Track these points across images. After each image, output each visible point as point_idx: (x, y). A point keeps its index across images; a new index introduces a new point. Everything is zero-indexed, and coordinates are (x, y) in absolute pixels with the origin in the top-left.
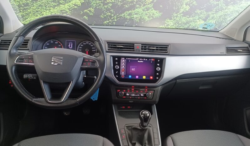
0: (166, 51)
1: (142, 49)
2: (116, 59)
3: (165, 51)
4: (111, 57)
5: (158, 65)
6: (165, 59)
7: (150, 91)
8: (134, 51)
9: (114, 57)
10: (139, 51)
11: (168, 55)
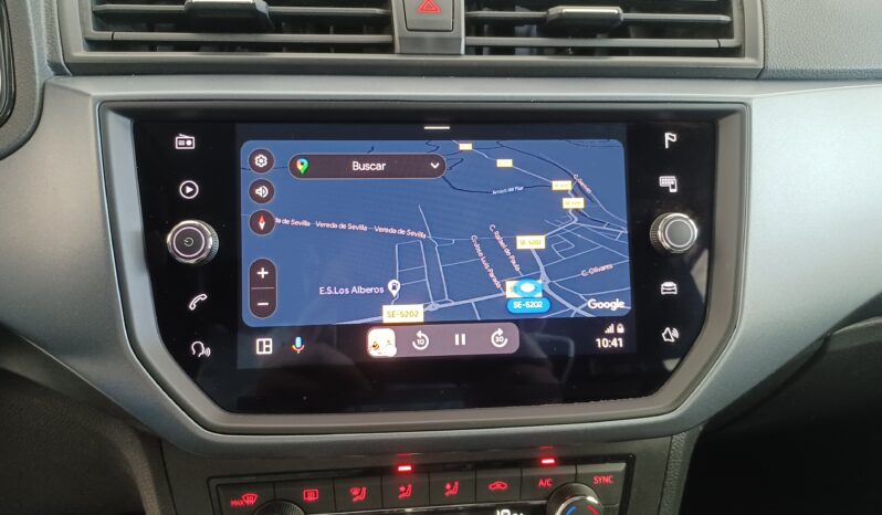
0: (725, 43)
1: (474, 27)
2: (184, 142)
3: (711, 43)
4: (112, 118)
5: (668, 181)
6: (737, 114)
7: (583, 470)
8: (387, 48)
9: (151, 125)
10: (448, 45)
11: (759, 76)
